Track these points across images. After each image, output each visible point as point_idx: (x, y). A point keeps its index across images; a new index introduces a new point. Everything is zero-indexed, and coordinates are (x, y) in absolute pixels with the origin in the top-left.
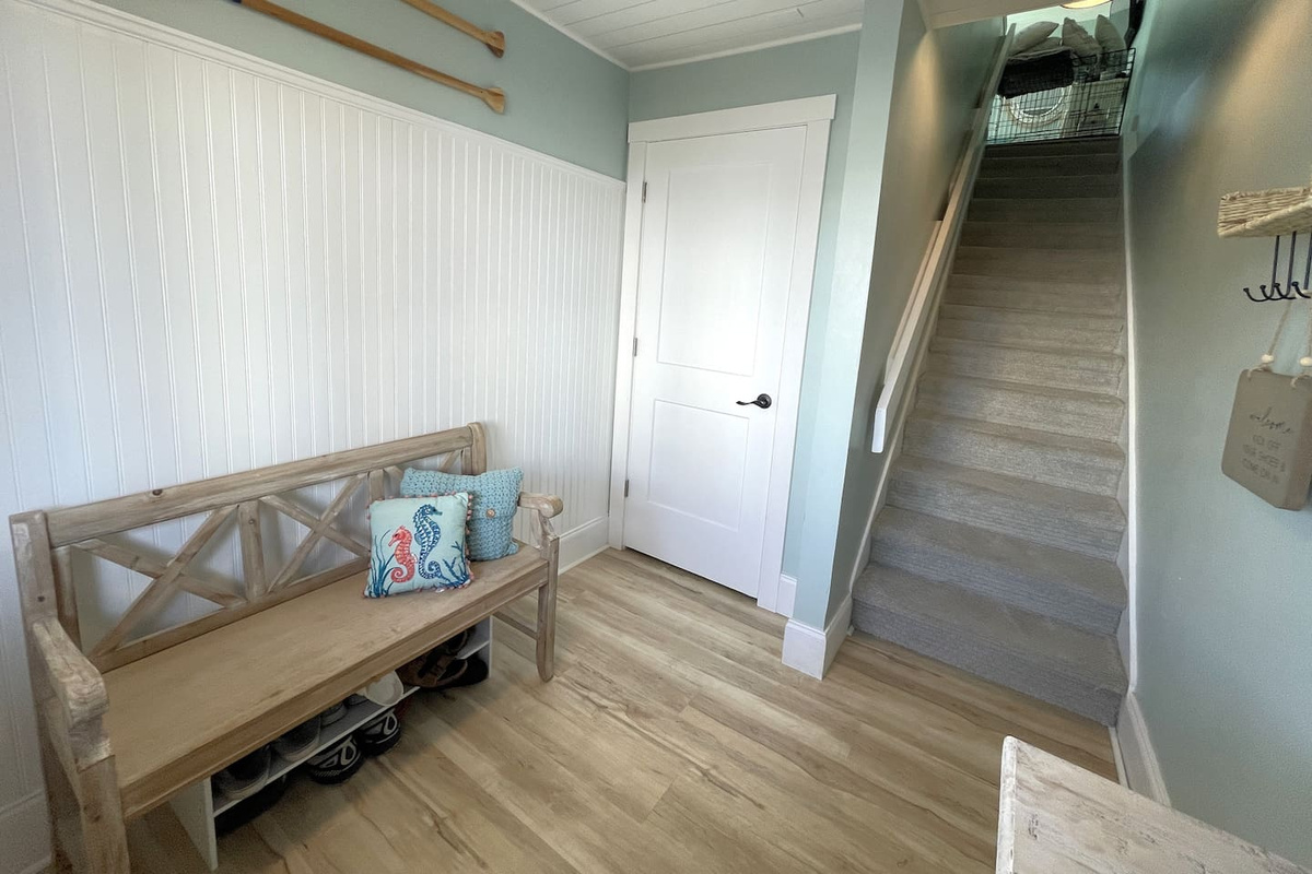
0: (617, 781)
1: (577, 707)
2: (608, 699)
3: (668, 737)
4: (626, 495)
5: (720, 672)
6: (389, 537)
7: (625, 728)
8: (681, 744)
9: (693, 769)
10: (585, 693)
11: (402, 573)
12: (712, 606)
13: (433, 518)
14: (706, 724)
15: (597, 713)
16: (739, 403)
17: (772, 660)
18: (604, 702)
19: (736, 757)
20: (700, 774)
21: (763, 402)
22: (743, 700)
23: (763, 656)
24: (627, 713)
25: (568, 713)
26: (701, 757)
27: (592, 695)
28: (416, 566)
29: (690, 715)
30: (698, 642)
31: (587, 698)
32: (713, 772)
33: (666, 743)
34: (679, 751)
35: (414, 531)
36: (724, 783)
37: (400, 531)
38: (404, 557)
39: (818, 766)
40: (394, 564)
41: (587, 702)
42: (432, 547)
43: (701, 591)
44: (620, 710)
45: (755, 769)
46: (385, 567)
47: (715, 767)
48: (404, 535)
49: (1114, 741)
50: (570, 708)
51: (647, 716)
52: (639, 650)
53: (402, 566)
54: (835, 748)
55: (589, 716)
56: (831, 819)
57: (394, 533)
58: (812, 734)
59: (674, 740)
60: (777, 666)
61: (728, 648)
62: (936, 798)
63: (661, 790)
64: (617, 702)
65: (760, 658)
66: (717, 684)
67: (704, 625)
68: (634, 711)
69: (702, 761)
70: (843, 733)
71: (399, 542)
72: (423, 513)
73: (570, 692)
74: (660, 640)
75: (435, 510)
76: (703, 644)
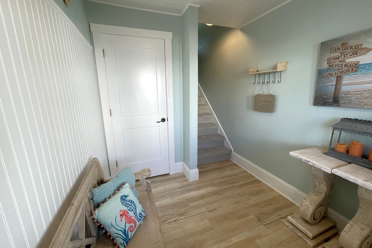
0: (200, 229)
1: (170, 226)
2: (174, 218)
3: (195, 212)
4: (117, 166)
5: (184, 192)
6: (119, 218)
7: (186, 219)
8: (198, 211)
9: (206, 212)
10: (167, 222)
11: (133, 226)
12: (162, 181)
13: (128, 199)
14: (196, 203)
15: (176, 222)
16: (158, 122)
17: (188, 183)
18: (174, 219)
19: (207, 204)
20: (208, 212)
21: (163, 120)
22: (194, 194)
23: (185, 183)
24: (181, 216)
25: (172, 229)
26: (204, 209)
27: (169, 221)
28: (136, 220)
29: (191, 205)
30: (171, 191)
31: (169, 223)
32: (209, 209)
33: (196, 213)
34: (199, 212)
35: (126, 209)
36: (212, 209)
37: (121, 213)
38: (130, 220)
39: (217, 193)
40: (128, 225)
41: (171, 223)
42: (136, 209)
43: (155, 180)
44: (179, 217)
45: (212, 203)
46: (125, 231)
47: (208, 208)
48: (124, 213)
49: (233, 161)
50: (170, 228)
51: (185, 213)
52: (163, 203)
53: (131, 225)
54: (215, 189)
55: (176, 225)
56: (228, 199)
57: (119, 215)
58: (210, 189)
59: (196, 211)
60: (189, 183)
61: (178, 187)
62: (231, 184)
63: (208, 221)
64: (176, 217)
65: (185, 184)
66: (187, 195)
67: (166, 187)
68: (182, 214)
69: (205, 210)
70: (213, 185)
71: (124, 217)
72: (123, 199)
73: (164, 225)
74: (164, 197)
75: (125, 196)
76: (173, 190)
